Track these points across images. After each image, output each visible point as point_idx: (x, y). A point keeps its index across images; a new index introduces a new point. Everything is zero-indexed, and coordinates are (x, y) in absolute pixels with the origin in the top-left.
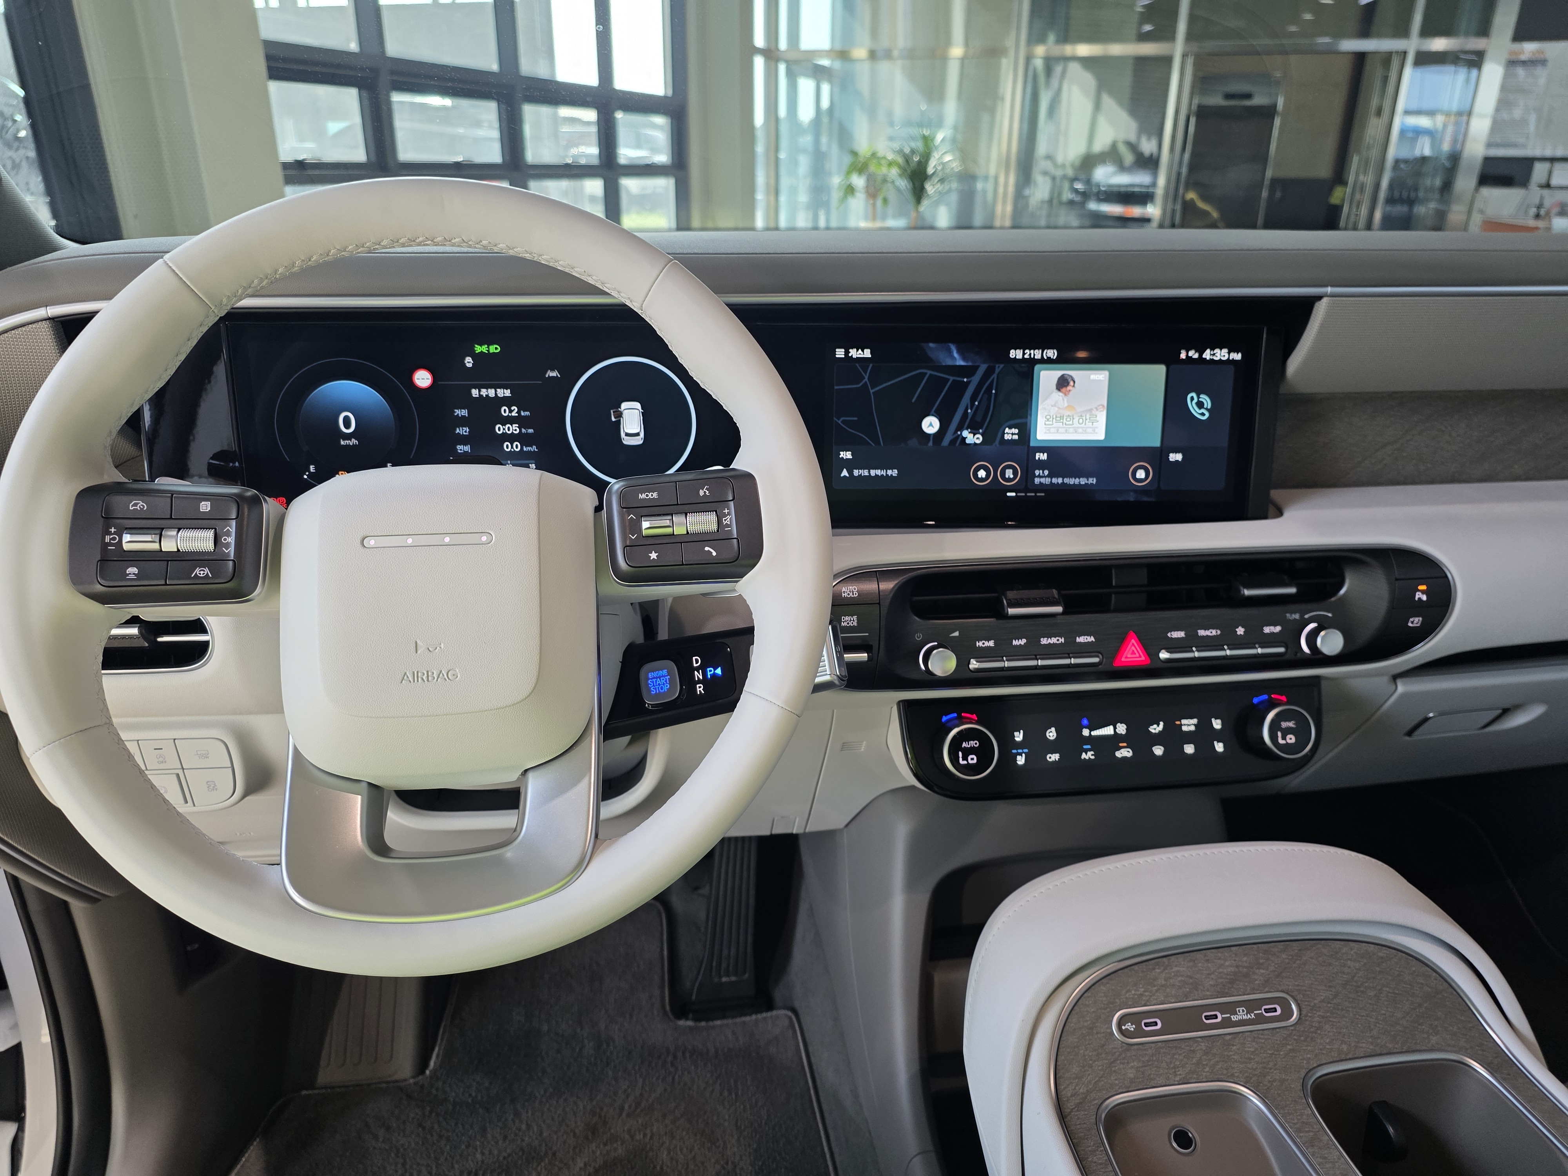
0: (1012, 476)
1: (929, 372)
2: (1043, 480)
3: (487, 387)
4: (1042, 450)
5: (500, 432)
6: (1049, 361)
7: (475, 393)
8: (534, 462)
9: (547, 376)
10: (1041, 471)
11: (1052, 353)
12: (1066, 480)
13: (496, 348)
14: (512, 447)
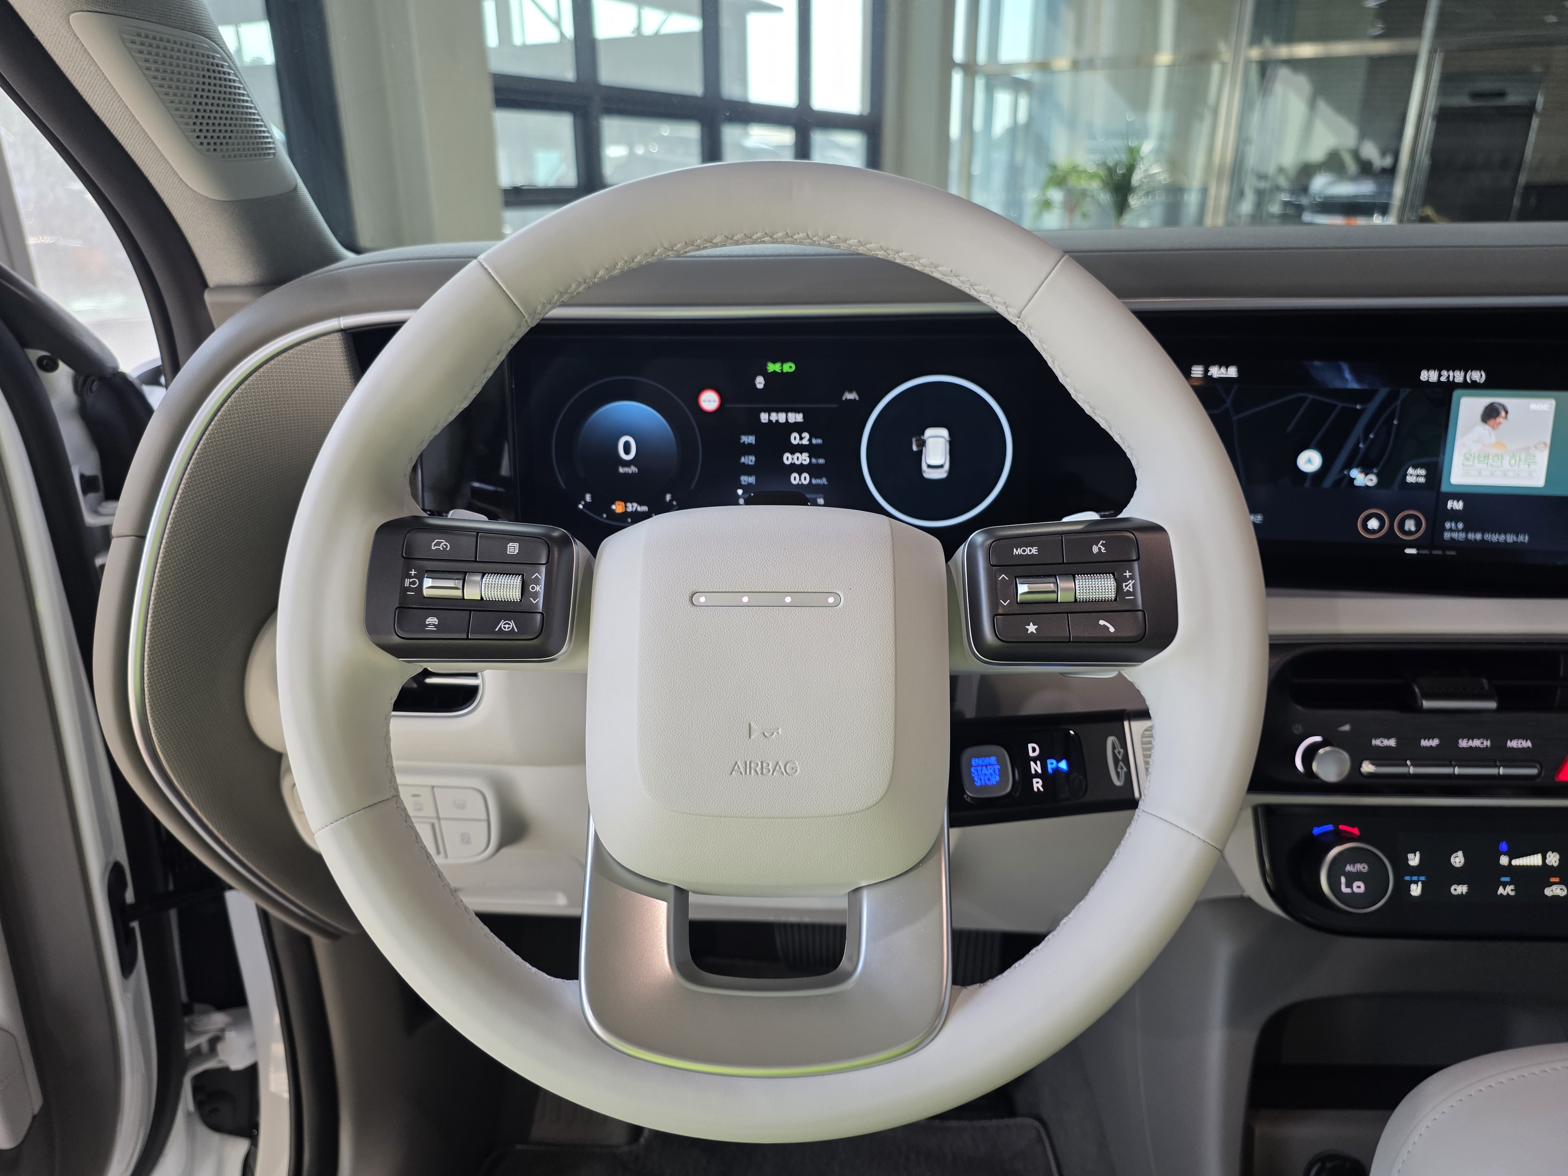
0: (1413, 529)
1: (1311, 397)
2: (1455, 535)
3: (777, 411)
4: (1456, 496)
5: (787, 462)
6: (1474, 385)
7: (764, 417)
8: (822, 496)
9: (844, 398)
10: (1453, 525)
11: (1478, 376)
12: (1487, 537)
13: (791, 367)
14: (800, 479)
